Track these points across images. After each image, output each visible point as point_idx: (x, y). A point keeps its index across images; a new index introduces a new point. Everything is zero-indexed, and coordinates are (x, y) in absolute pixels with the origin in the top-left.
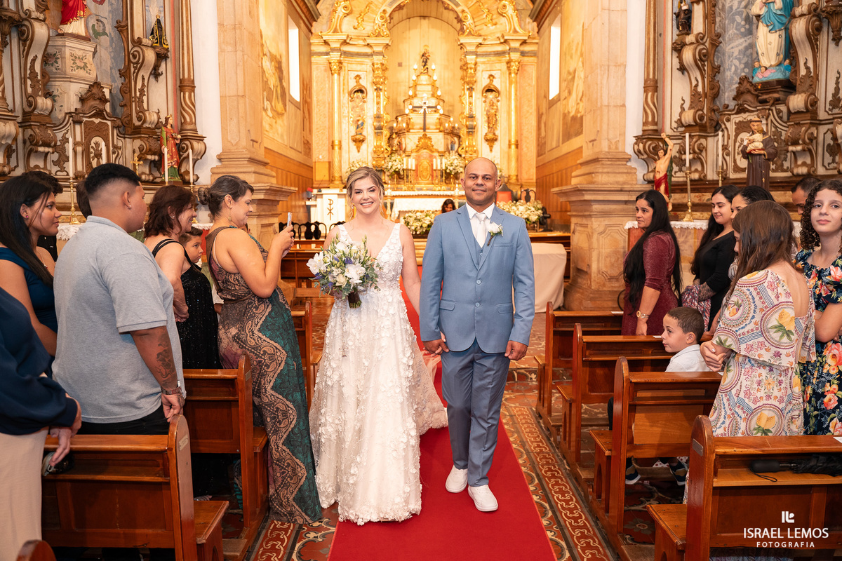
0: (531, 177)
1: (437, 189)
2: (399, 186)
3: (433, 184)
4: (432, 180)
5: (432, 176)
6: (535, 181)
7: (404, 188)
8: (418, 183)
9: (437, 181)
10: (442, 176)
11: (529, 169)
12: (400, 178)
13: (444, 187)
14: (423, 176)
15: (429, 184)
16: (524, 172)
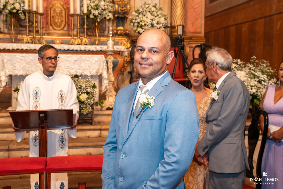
0: (199, 30)
1: (76, 43)
2: (19, 37)
3: (69, 35)
4: (68, 30)
5: (69, 25)
6: (203, 35)
7: (26, 38)
8: (48, 34)
9: (75, 32)
10: (82, 24)
11: (197, 19)
12: (21, 26)
13: (85, 40)
14: (56, 24)
15: (64, 35)
16: (189, 23)
